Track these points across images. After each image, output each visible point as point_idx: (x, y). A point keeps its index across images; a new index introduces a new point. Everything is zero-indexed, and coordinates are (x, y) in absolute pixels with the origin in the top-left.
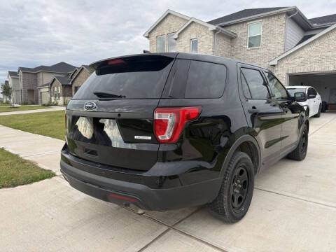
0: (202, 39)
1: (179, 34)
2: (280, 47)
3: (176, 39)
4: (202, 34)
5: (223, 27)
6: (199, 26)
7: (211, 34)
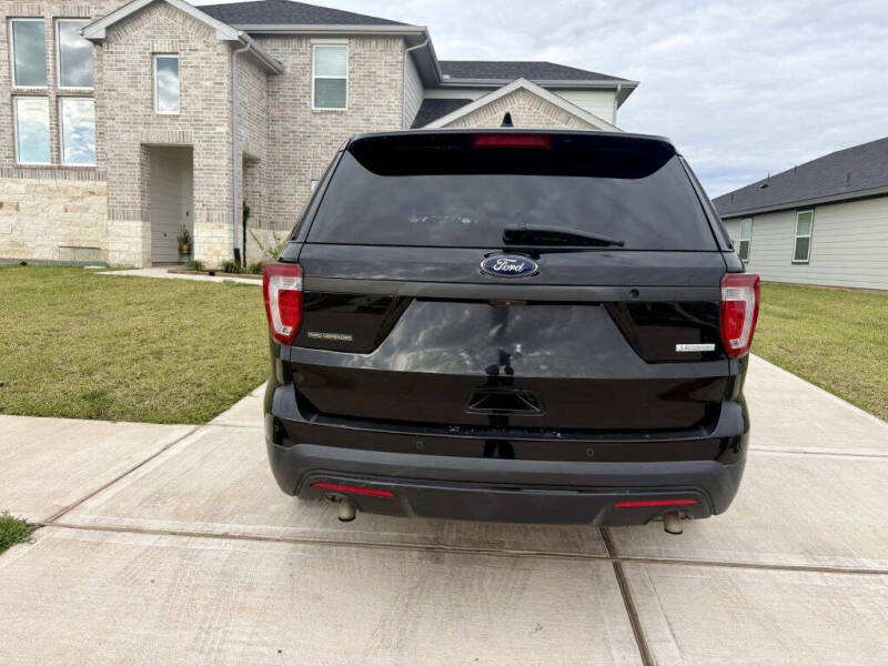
0: (194, 59)
1: (109, 29)
2: (391, 116)
3: (97, 42)
4: (193, 44)
5: (254, 35)
6: (179, 19)
7: (222, 49)
